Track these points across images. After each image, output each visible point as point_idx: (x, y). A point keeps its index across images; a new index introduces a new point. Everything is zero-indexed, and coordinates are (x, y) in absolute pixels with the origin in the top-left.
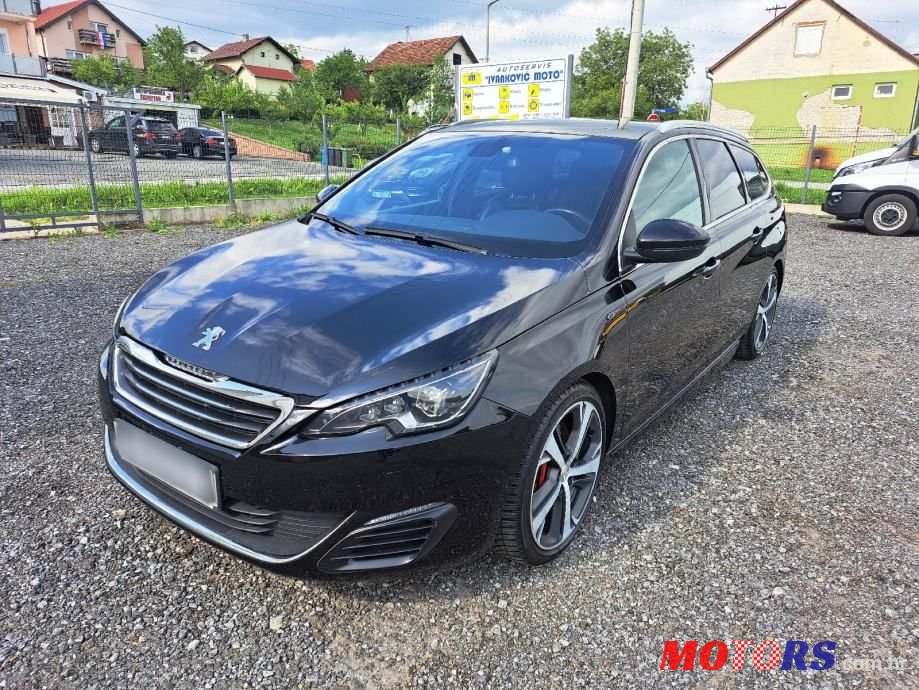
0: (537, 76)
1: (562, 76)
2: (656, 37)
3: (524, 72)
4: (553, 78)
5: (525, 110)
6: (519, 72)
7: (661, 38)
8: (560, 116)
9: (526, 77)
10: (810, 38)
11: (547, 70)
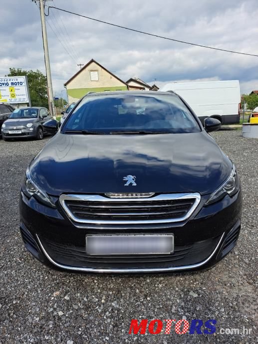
0: (12, 84)
1: (24, 84)
2: (34, 73)
3: (6, 82)
4: (20, 85)
5: (10, 97)
6: (3, 82)
7: (36, 73)
8: (26, 100)
9: (7, 84)
10: (95, 76)
11: (17, 82)
